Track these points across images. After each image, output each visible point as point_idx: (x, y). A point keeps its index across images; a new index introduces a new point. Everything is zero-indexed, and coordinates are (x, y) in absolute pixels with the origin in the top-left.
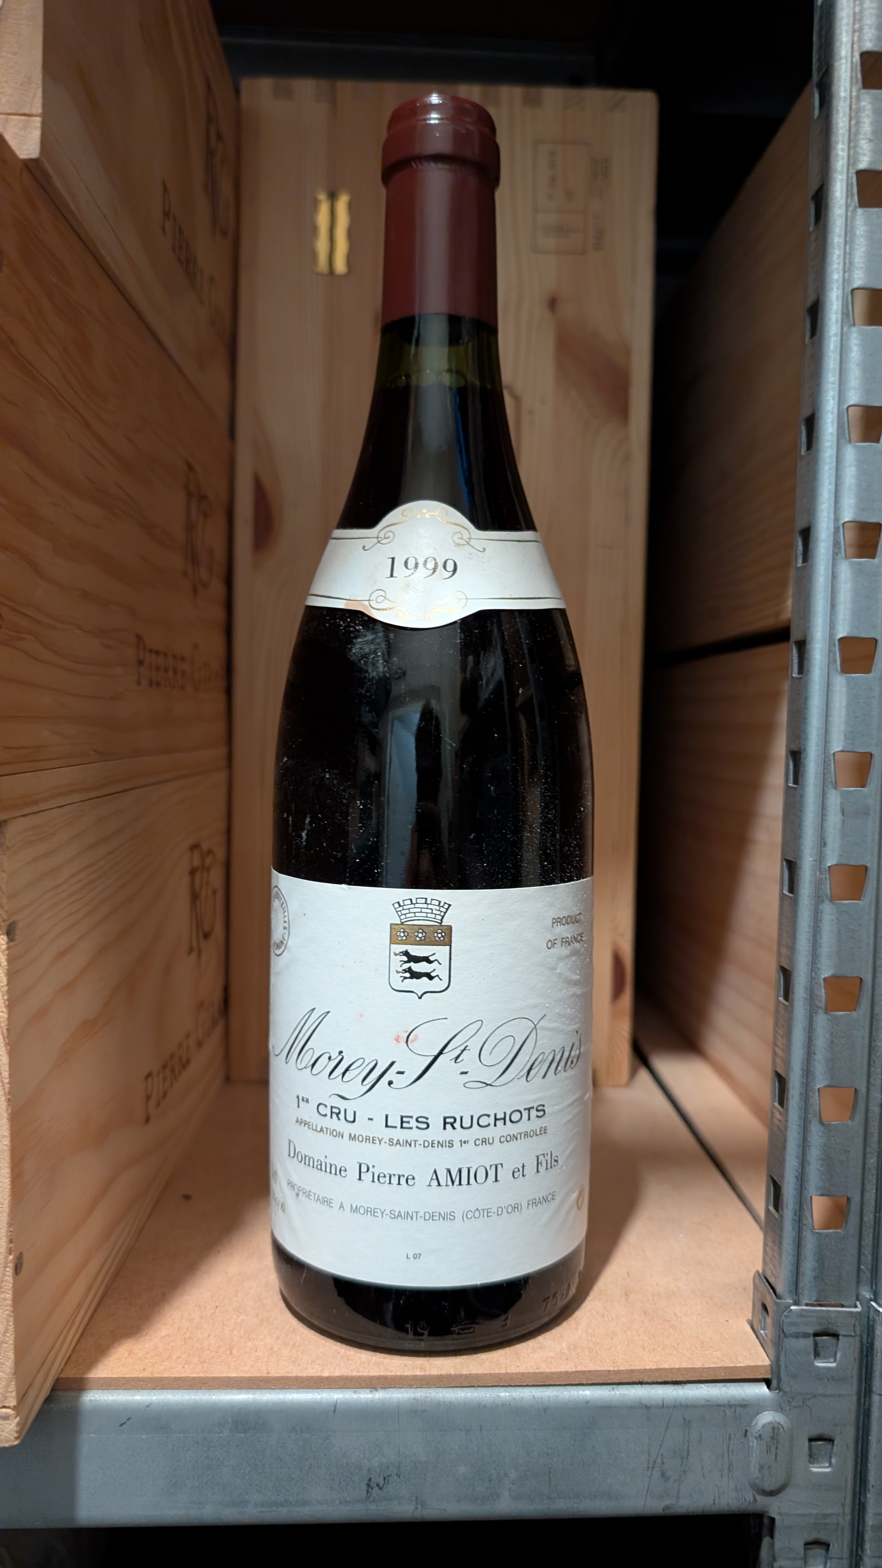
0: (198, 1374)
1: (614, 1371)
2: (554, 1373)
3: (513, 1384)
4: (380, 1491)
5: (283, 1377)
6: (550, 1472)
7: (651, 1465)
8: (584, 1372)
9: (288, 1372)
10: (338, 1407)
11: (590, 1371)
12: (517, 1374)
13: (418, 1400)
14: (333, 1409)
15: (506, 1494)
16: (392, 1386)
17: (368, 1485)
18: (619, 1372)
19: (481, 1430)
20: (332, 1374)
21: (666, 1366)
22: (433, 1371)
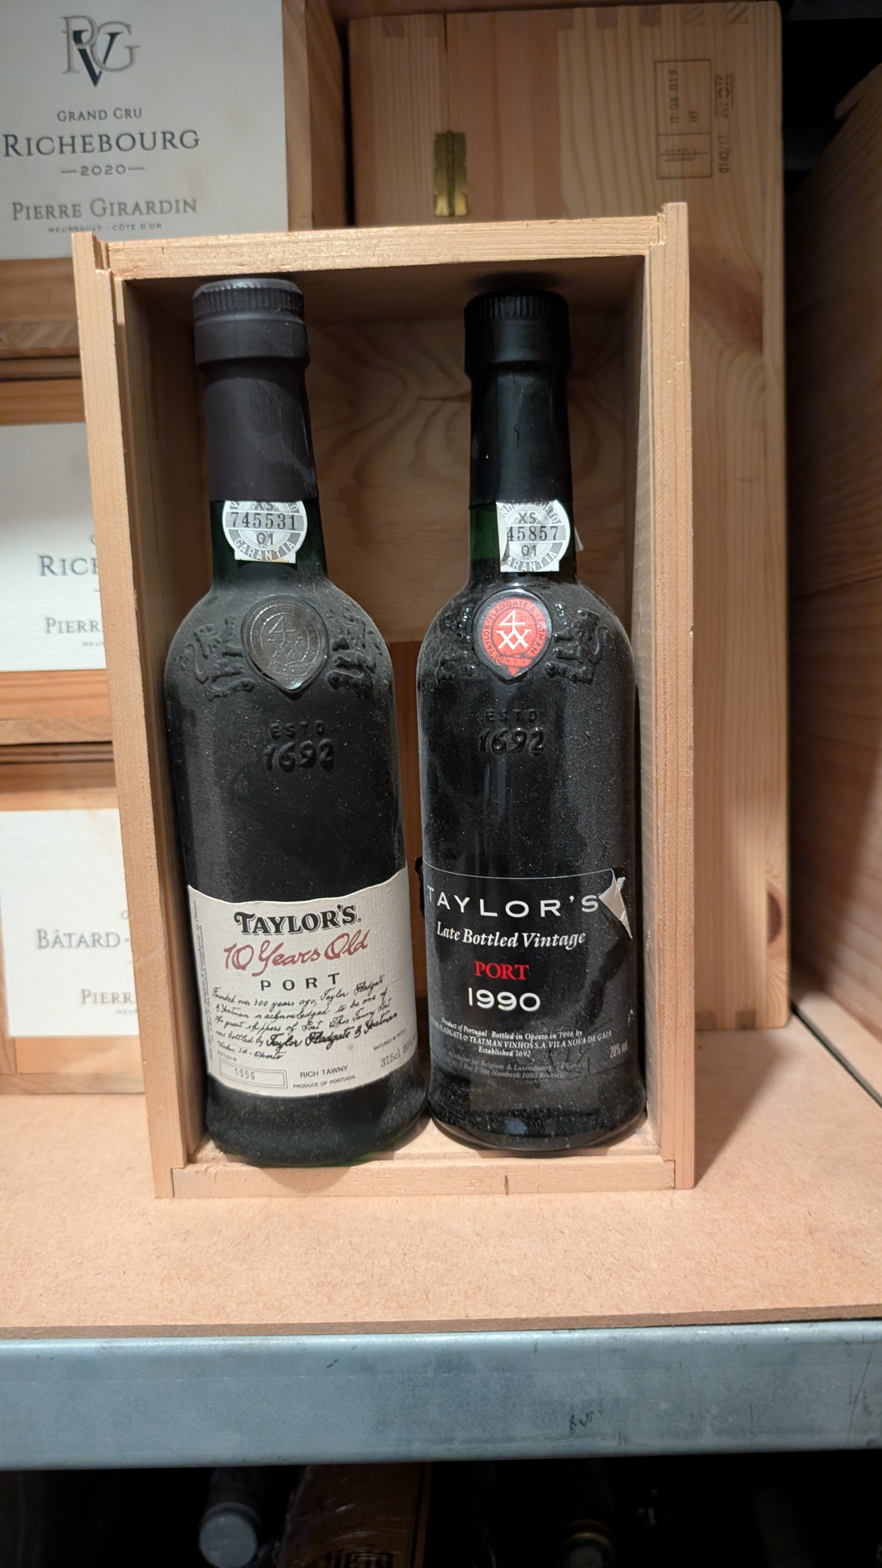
0: (399, 1318)
1: (814, 1307)
4: (583, 1428)
5: (481, 1320)
6: (751, 1409)
7: (853, 1400)
8: (782, 1310)
9: (486, 1315)
10: (538, 1346)
11: (788, 1309)
13: (620, 1339)
14: (533, 1349)
15: (708, 1429)
17: (572, 1422)
19: (681, 1367)
20: (529, 1317)
21: (865, 1302)
22: (631, 1311)
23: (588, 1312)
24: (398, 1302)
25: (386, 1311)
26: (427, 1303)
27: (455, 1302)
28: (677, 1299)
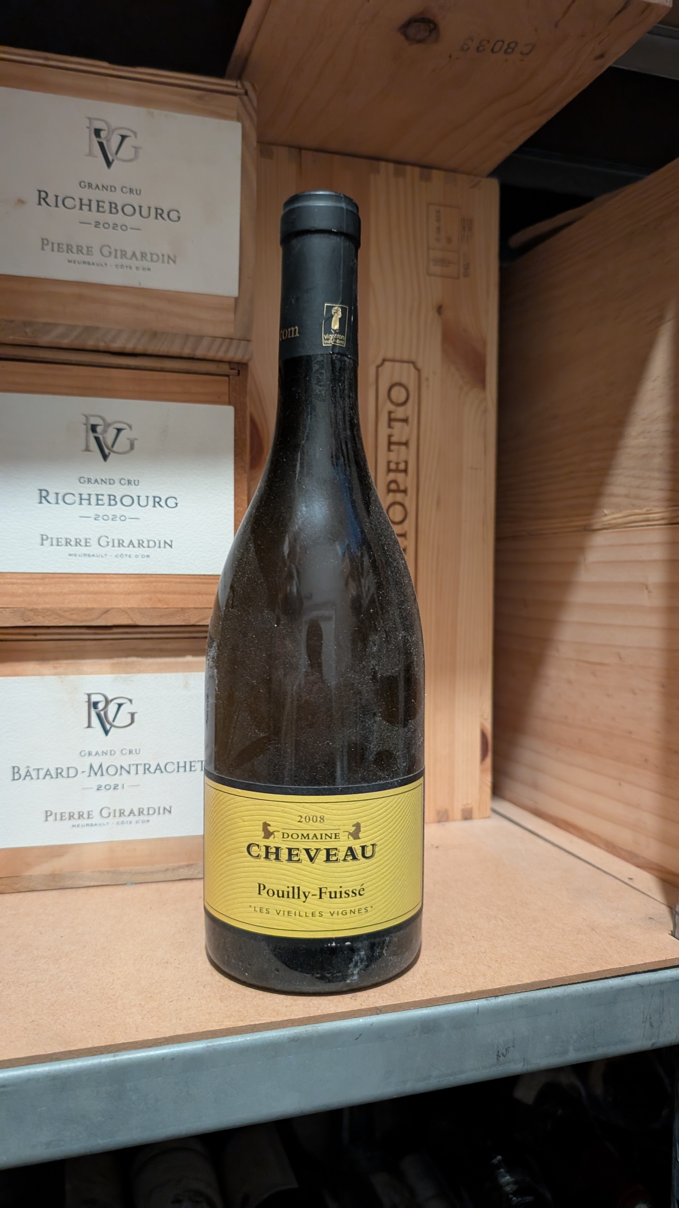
1: (622, 967)
2: (593, 973)
3: (571, 983)
4: (504, 1058)
5: (445, 997)
6: (594, 1032)
7: (644, 1020)
8: (608, 970)
9: (446, 993)
10: (479, 1009)
11: (611, 969)
12: (573, 976)
13: (522, 999)
14: (477, 1011)
15: (571, 1048)
16: (506, 993)
17: (498, 1055)
18: (625, 967)
19: (557, 1012)
20: (472, 991)
21: (648, 961)
28: (548, 972)
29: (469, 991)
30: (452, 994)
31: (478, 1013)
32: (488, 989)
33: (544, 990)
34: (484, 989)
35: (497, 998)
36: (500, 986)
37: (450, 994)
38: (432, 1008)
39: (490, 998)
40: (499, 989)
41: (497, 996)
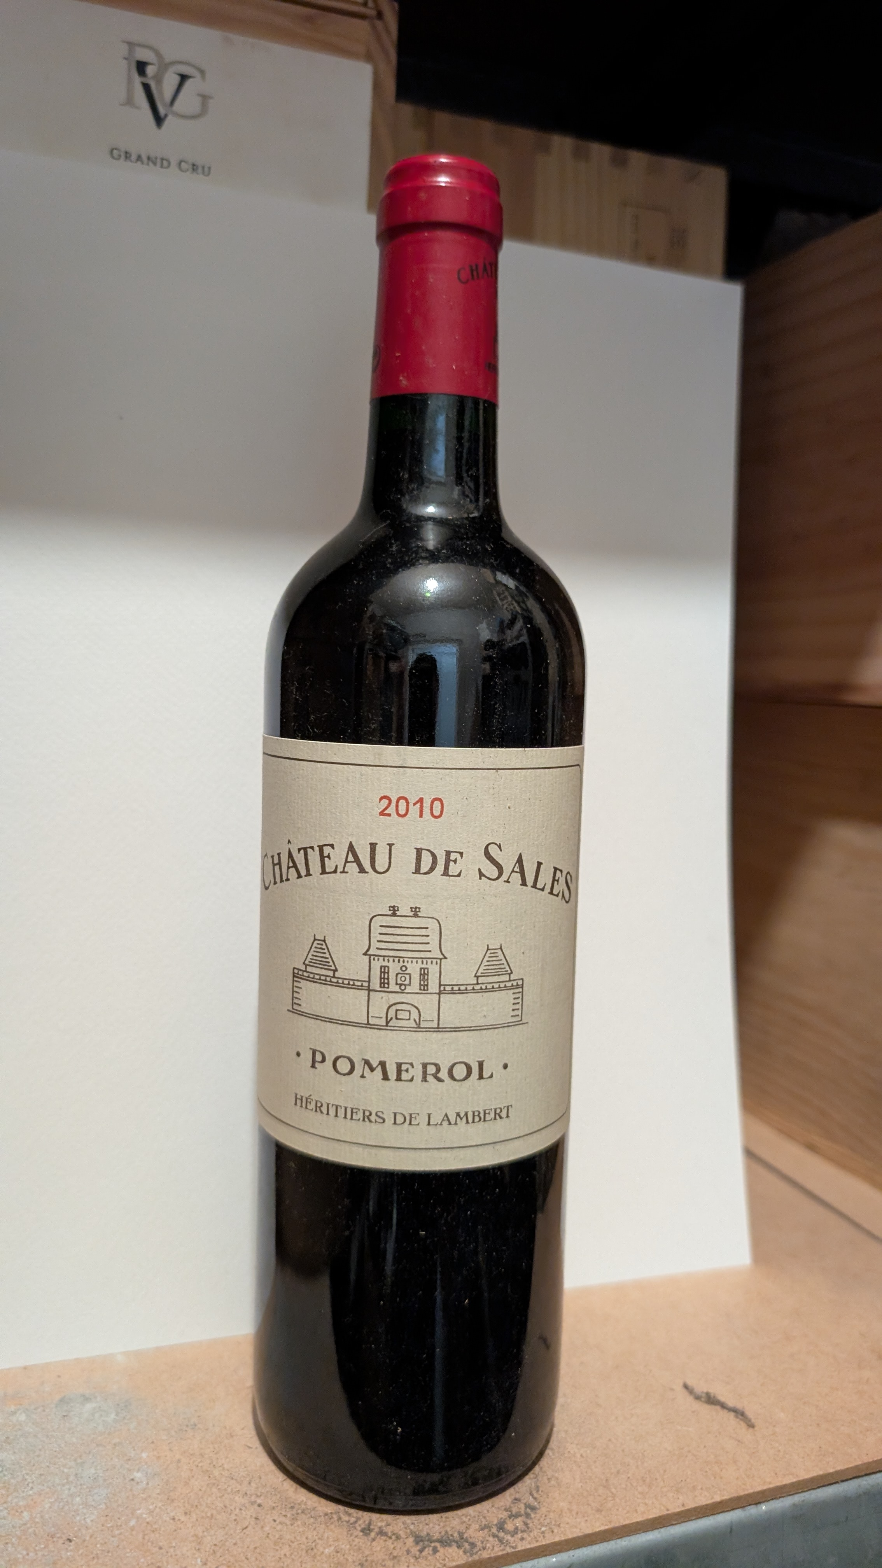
10: (735, 1524)
13: (798, 1504)
20: (724, 1498)
22: (804, 1475)
23: (770, 1483)
24: (589, 1505)
25: (586, 1518)
26: (617, 1500)
27: (642, 1493)
28: (832, 1453)
29: (717, 1498)
30: (693, 1506)
31: (731, 1532)
32: (746, 1493)
33: (829, 1487)
34: (742, 1493)
35: (759, 1505)
36: (765, 1488)
37: (690, 1507)
38: (662, 1530)
39: (750, 1507)
40: (763, 1493)
41: (760, 1503)
